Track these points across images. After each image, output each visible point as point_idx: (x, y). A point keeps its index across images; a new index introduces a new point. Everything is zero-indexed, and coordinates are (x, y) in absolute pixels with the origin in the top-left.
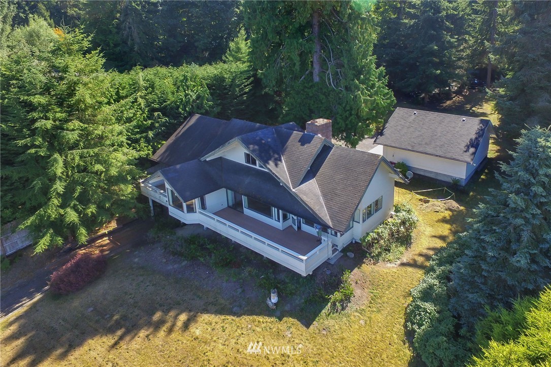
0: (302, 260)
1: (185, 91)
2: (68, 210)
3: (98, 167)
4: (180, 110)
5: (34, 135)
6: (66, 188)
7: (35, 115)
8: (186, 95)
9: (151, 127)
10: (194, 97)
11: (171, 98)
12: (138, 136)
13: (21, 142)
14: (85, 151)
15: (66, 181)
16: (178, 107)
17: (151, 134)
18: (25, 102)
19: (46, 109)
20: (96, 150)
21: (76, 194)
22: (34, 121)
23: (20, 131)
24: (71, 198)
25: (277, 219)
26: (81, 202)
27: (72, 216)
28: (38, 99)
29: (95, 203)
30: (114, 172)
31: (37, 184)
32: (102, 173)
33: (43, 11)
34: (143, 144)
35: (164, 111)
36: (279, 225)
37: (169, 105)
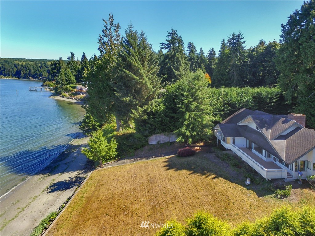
0: (265, 170)
1: (241, 98)
2: (188, 131)
3: (199, 119)
4: (237, 105)
5: (182, 104)
6: (188, 123)
7: (184, 98)
8: (241, 99)
9: (223, 110)
10: (245, 101)
11: (234, 100)
12: (217, 113)
13: (178, 106)
14: (196, 113)
15: (189, 122)
16: (236, 104)
17: (222, 113)
18: (182, 94)
19: (187, 97)
20: (199, 113)
21: (191, 127)
22: (183, 100)
23: (179, 103)
24: (189, 128)
25: (265, 156)
26: (192, 130)
27: (188, 133)
28: (185, 93)
29: (196, 132)
30: (204, 122)
31: (181, 120)
32: (200, 121)
33: (203, 67)
34: (218, 116)
35: (230, 105)
36: (265, 159)
37: (232, 102)
